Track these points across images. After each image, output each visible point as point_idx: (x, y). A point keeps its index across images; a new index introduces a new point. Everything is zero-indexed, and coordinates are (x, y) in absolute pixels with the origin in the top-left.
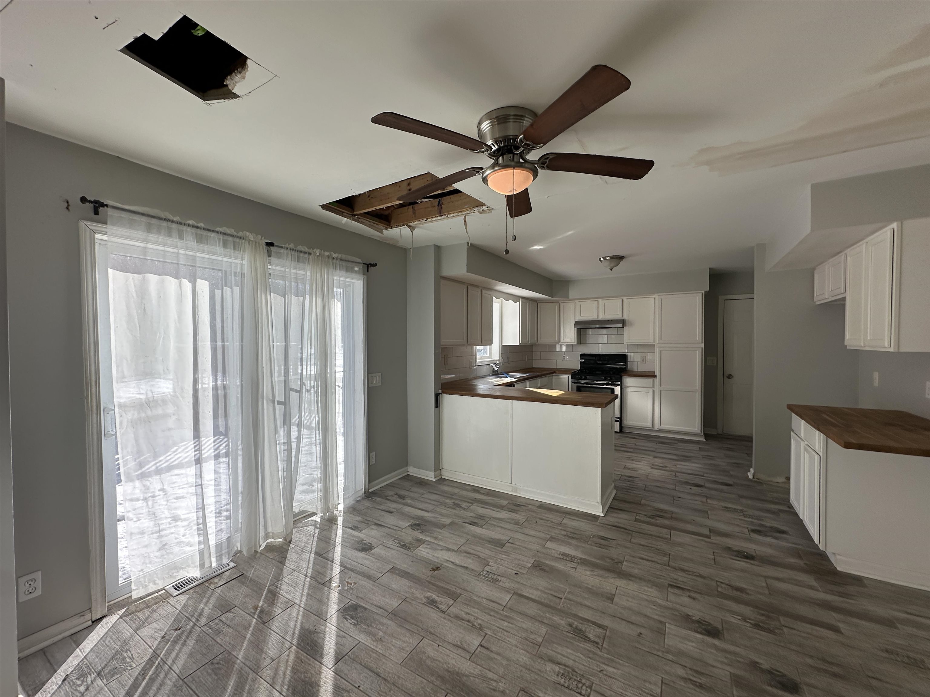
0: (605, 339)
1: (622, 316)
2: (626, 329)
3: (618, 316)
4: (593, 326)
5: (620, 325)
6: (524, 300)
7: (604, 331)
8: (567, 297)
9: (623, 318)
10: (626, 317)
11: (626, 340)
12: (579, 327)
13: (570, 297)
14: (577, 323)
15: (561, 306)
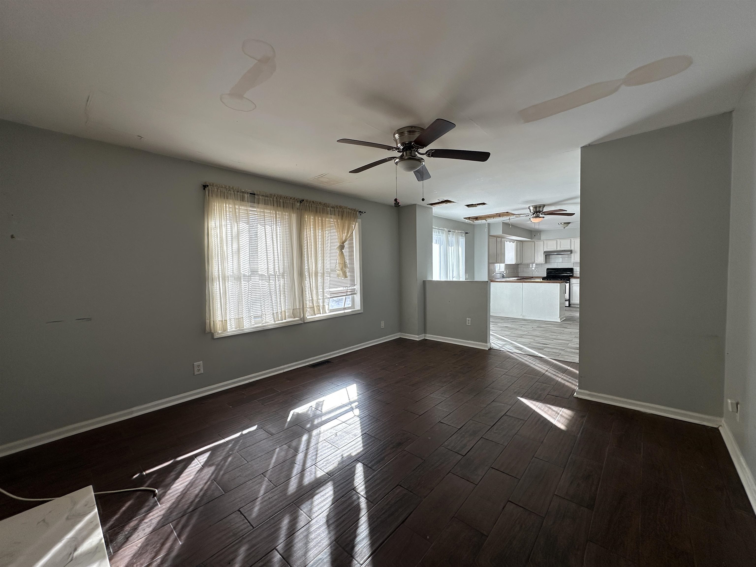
0: (561, 260)
1: (571, 248)
2: (572, 254)
3: (568, 248)
4: (553, 254)
5: (570, 253)
6: (517, 241)
7: (560, 256)
8: (540, 239)
9: (571, 249)
10: (572, 249)
11: (573, 261)
12: (546, 254)
13: (541, 239)
14: (545, 252)
15: (536, 243)
